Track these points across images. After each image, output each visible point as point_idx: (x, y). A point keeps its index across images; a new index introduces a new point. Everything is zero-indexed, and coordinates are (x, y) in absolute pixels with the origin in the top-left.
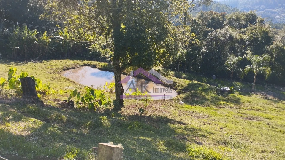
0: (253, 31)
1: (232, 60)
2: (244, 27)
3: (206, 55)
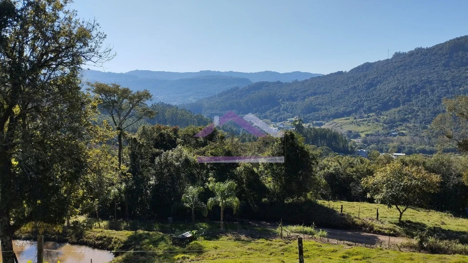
0: (213, 151)
2: (204, 144)
3: (156, 188)
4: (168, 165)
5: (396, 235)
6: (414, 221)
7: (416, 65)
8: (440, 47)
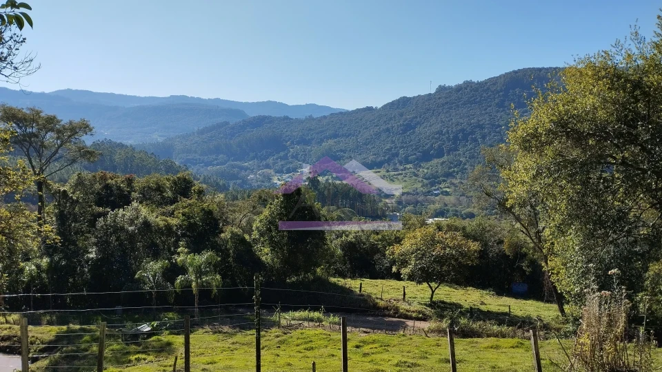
0: (186, 210)
1: (152, 268)
2: (173, 201)
4: (117, 229)
5: (425, 318)
6: (448, 301)
7: (464, 104)
8: (493, 81)
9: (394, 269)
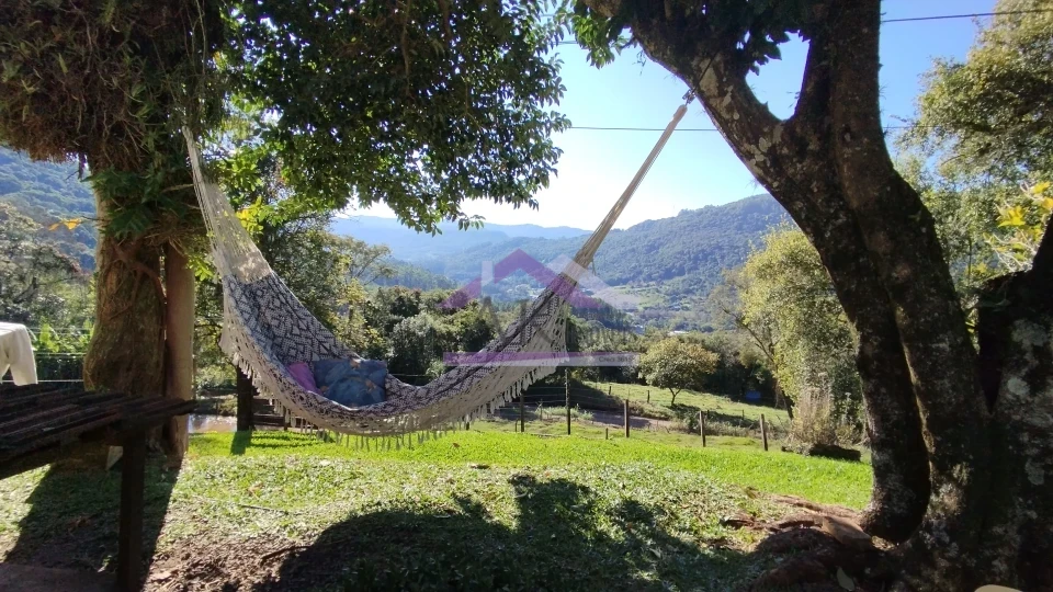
3: (394, 360)
4: (410, 334)
5: (667, 418)
6: (687, 405)
7: (705, 227)
8: (733, 206)
9: (640, 376)
